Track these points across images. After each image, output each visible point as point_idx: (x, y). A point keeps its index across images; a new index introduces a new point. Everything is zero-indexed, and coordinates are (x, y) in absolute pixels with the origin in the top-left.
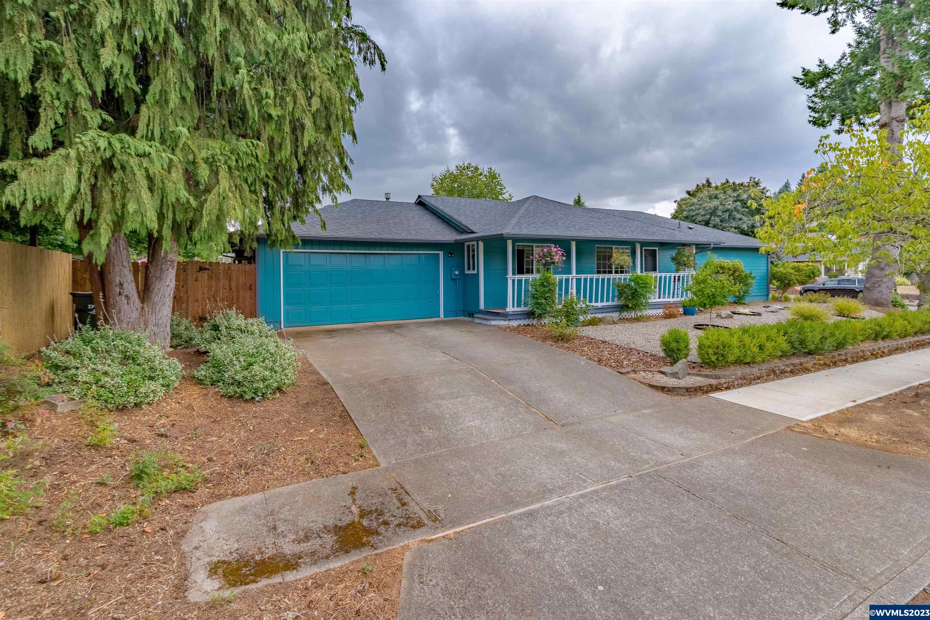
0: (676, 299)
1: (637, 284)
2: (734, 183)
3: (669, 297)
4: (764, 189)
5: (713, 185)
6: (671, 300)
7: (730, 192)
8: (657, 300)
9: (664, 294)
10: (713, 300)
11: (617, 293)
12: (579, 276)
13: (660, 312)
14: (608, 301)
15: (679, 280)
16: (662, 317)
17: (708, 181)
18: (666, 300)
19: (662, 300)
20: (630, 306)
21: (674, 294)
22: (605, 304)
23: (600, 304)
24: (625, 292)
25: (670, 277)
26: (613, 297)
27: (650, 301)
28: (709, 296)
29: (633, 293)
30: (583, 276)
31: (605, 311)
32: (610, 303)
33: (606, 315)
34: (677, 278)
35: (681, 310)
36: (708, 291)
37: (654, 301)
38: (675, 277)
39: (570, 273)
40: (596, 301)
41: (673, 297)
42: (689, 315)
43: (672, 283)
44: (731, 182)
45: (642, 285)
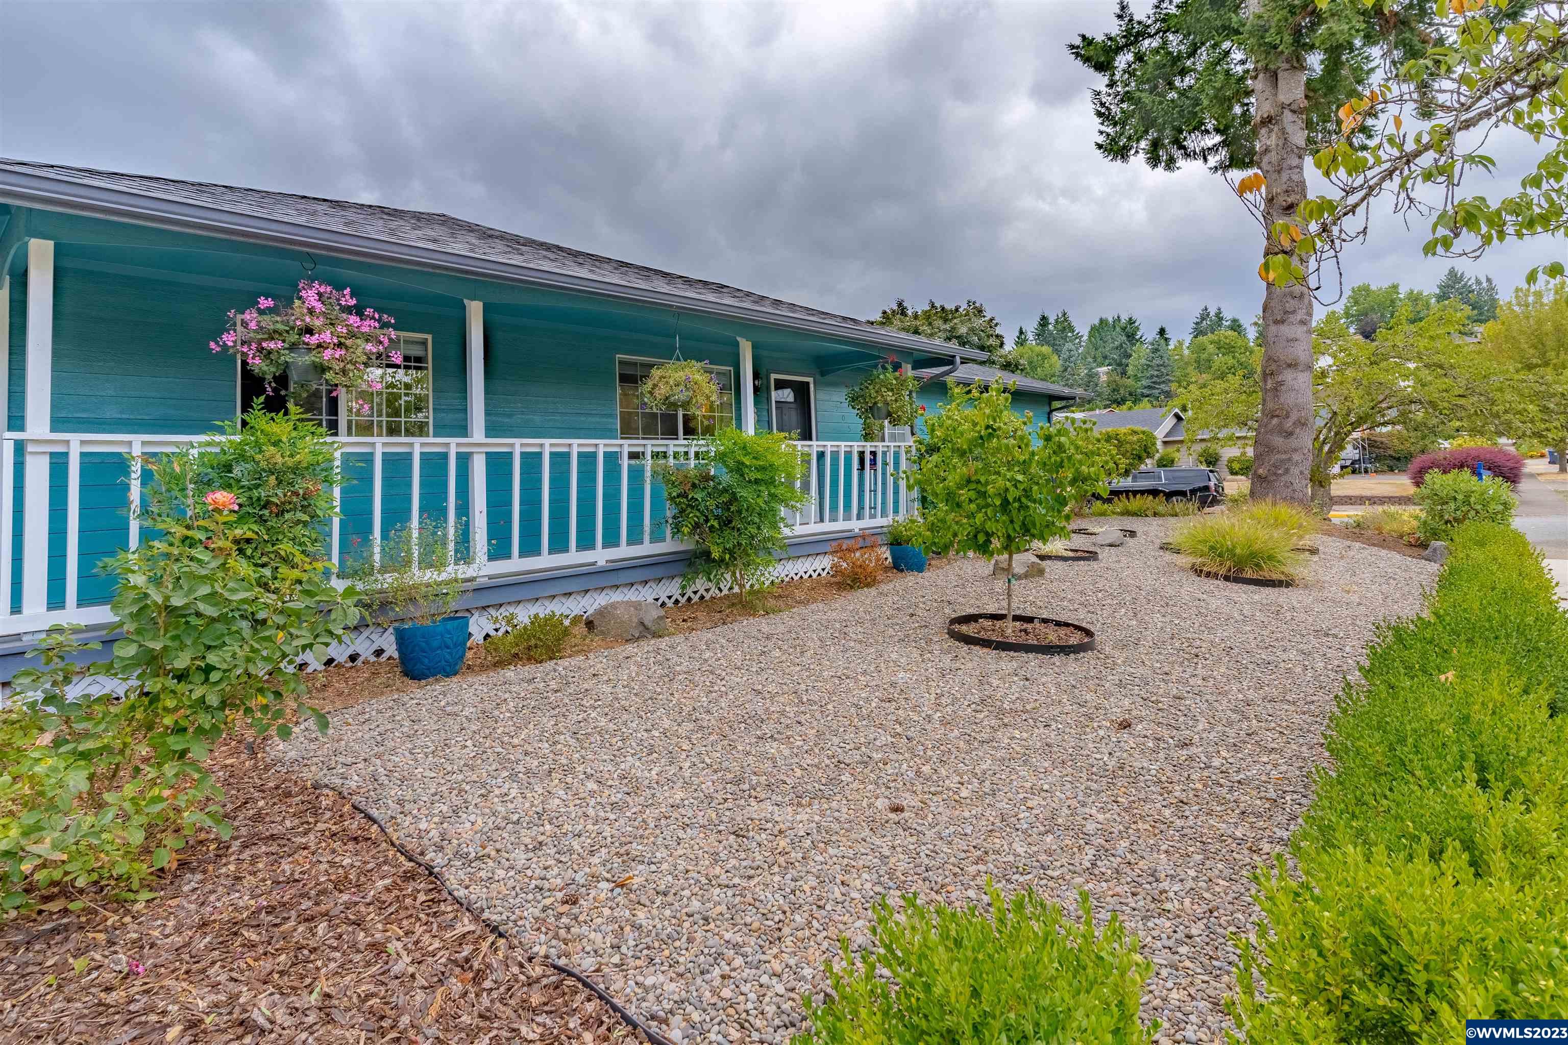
0: (867, 523)
1: (739, 469)
2: (943, 309)
3: (847, 518)
4: (991, 320)
5: (910, 312)
6: (855, 525)
7: (939, 323)
8: (815, 528)
9: (834, 508)
10: (1019, 518)
11: (670, 511)
12: (500, 444)
13: (822, 564)
14: (635, 539)
15: (874, 462)
16: (829, 585)
17: (900, 304)
18: (840, 525)
19: (828, 526)
20: (715, 555)
21: (861, 508)
22: (624, 551)
23: (600, 556)
24: (693, 504)
25: (848, 454)
26: (657, 526)
27: (786, 531)
28: (1005, 503)
29: (727, 506)
30: (518, 446)
31: (623, 578)
32: (647, 548)
33: (616, 597)
34: (868, 457)
35: (886, 553)
36: (996, 485)
37: (799, 530)
38: (862, 455)
39: (463, 429)
40: (586, 543)
41: (859, 517)
42: (910, 568)
43: (855, 473)
44: (938, 305)
45: (754, 475)
